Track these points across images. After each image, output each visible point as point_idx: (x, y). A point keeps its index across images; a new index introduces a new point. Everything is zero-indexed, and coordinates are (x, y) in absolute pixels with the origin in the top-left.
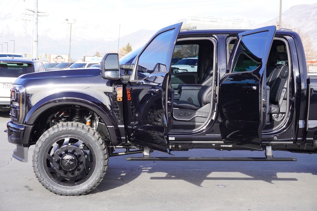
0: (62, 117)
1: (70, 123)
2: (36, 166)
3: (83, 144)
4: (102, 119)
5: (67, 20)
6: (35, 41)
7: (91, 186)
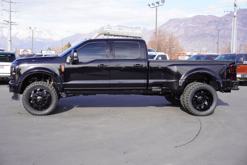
0: (36, 79)
1: (40, 82)
2: (24, 102)
3: (46, 92)
4: (55, 80)
5: (30, 28)
6: (9, 41)
7: (50, 111)
